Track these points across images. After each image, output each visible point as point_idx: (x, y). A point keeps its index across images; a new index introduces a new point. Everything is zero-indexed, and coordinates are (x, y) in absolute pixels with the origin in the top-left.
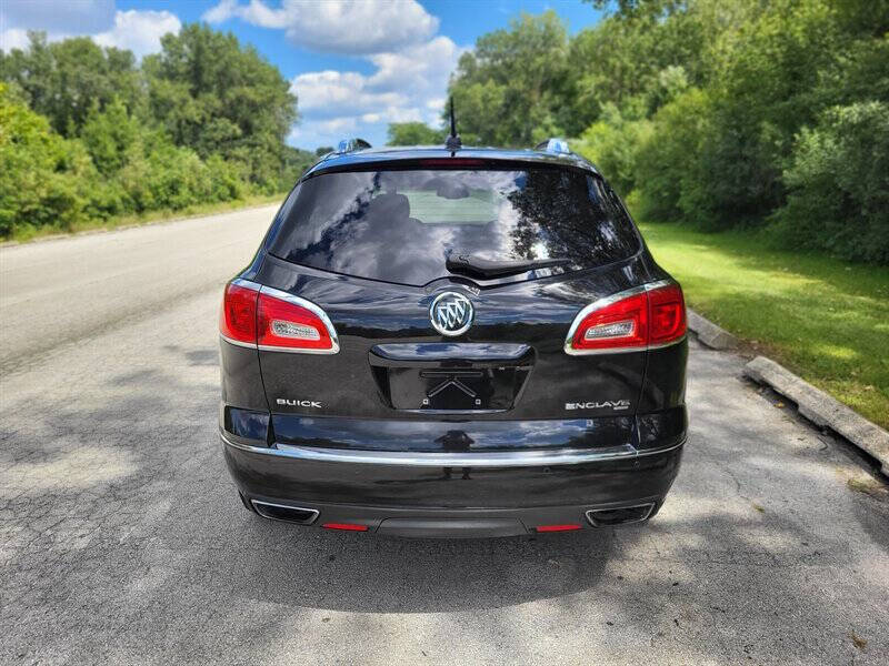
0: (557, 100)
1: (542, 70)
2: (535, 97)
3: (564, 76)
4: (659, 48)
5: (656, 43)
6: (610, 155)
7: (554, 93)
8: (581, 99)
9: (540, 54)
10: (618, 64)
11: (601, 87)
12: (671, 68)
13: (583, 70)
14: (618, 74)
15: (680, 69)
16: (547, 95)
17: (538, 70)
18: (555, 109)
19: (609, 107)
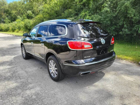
0: (7, 15)
1: (3, 9)
2: (3, 14)
3: (8, 10)
4: (26, 7)
5: (26, 6)
6: (26, 25)
7: (6, 13)
8: (13, 15)
9: (3, 6)
10: (18, 9)
11: (16, 13)
12: (29, 11)
13: (12, 10)
14: (19, 11)
15: (30, 11)
16: (5, 13)
17: (2, 9)
18: (7, 16)
19: (19, 17)
